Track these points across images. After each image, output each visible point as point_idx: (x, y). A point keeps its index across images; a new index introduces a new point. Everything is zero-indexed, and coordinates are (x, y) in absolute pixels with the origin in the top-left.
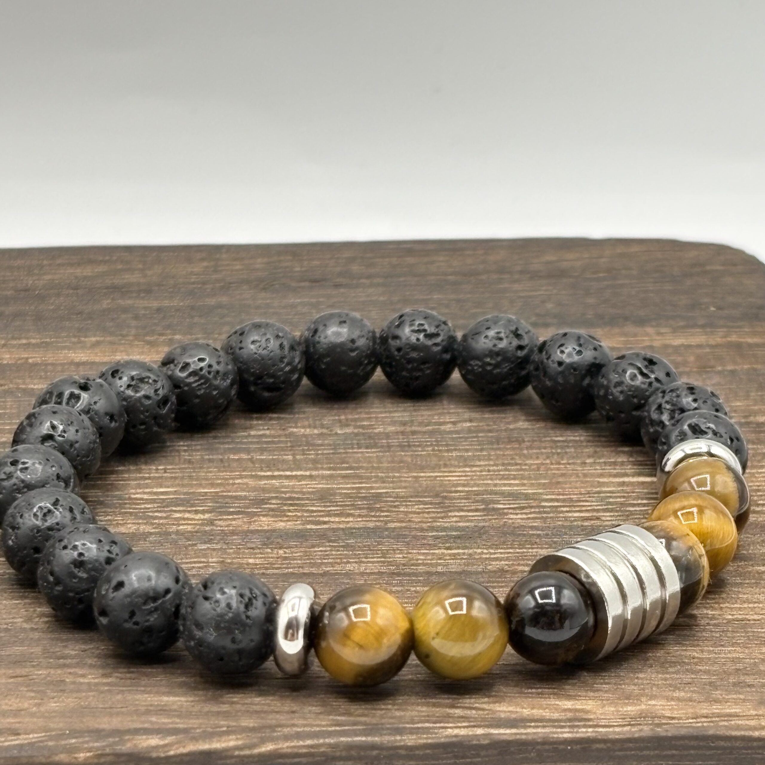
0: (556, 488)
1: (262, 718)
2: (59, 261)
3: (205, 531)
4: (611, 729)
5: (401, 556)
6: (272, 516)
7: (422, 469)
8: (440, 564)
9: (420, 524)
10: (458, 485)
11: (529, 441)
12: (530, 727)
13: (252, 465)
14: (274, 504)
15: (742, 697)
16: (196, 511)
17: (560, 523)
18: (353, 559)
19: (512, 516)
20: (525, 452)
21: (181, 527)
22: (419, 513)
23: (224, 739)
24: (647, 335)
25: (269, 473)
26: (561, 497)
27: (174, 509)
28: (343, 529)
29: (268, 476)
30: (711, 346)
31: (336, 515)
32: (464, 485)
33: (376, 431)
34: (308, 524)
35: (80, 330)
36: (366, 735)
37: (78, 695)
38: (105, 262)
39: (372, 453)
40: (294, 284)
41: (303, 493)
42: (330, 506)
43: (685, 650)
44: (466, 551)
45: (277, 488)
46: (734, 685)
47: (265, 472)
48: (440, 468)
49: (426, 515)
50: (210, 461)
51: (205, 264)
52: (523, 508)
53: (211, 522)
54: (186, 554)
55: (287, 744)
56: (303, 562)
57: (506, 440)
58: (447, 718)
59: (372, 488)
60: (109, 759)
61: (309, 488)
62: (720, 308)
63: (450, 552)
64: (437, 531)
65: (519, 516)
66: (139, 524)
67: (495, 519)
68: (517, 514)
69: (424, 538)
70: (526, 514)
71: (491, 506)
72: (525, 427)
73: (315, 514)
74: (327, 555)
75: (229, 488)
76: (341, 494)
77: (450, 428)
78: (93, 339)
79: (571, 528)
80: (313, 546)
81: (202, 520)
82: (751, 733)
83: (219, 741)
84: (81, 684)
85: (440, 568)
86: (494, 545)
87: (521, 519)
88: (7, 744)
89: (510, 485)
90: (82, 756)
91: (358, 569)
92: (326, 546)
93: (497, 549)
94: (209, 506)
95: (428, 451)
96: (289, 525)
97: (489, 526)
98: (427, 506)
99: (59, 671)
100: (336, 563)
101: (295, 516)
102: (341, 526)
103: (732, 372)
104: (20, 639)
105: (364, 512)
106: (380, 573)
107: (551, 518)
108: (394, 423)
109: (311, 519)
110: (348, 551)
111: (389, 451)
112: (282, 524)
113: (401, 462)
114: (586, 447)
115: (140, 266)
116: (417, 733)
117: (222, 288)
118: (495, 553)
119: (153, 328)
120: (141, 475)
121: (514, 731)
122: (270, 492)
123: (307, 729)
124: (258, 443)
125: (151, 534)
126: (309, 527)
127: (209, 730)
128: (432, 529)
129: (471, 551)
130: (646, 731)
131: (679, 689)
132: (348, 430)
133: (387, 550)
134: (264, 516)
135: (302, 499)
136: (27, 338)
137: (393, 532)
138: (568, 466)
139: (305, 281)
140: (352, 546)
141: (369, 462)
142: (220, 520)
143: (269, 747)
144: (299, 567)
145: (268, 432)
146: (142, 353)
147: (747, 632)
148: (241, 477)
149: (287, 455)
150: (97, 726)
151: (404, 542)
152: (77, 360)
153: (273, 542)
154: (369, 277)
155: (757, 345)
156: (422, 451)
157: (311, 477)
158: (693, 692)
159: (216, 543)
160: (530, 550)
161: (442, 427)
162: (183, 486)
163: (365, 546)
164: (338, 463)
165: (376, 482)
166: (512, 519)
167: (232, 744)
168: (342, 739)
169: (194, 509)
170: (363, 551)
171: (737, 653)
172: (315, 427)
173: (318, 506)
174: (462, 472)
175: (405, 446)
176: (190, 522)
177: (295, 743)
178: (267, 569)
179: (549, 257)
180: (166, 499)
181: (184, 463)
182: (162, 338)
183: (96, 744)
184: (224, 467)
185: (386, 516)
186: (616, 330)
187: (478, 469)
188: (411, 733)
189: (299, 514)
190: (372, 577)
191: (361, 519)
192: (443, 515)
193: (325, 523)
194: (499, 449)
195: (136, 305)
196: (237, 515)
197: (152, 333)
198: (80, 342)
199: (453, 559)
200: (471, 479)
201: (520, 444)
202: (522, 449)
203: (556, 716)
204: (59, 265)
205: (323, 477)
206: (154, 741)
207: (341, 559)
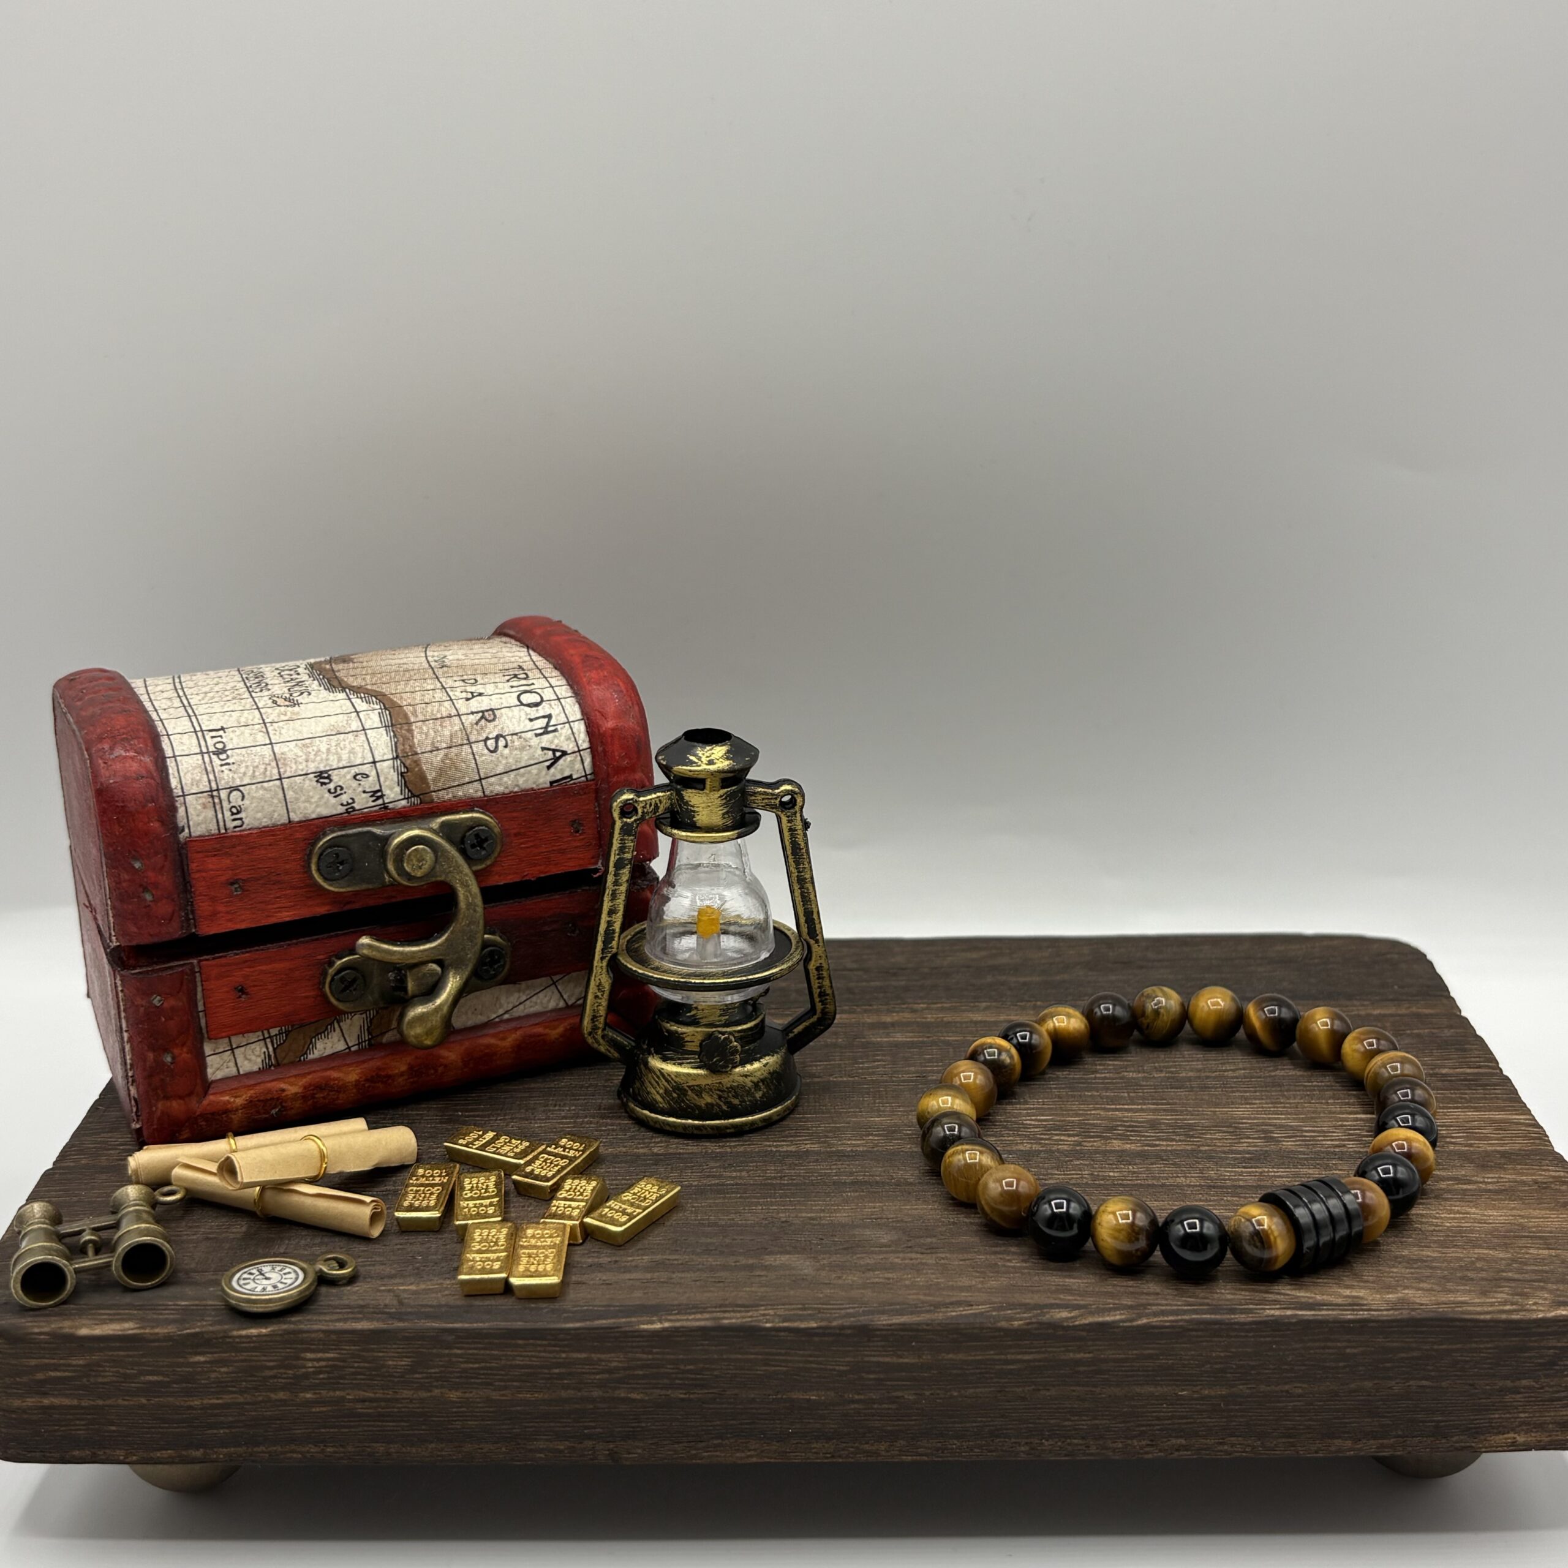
1: (1136, 1298)
4: (1380, 1313)
6: (1121, 1140)
7: (1217, 1105)
8: (1241, 1180)
12: (1323, 1309)
15: (1467, 1288)
23: (1112, 1313)
24: (1355, 1006)
25: (1113, 1107)
28: (1170, 1151)
30: (1400, 1015)
31: (1163, 1140)
32: (1248, 1119)
36: (1211, 1314)
37: (1008, 1275)
39: (1182, 1093)
46: (1462, 1278)
51: (1050, 950)
53: (1080, 1144)
55: (1155, 1319)
58: (1264, 1302)
59: (1185, 1119)
60: (1035, 1326)
62: (1401, 987)
69: (1227, 1158)
75: (1088, 1117)
76: (1164, 1123)
78: (984, 1004)
79: (1328, 1153)
80: (1152, 1164)
82: (1478, 1317)
83: (1108, 1315)
84: (1009, 1267)
88: (964, 1313)
90: (1016, 1323)
96: (1133, 1147)
99: (993, 1257)
102: (1169, 1148)
103: (1418, 1036)
105: (1182, 1138)
106: (1200, 1186)
112: (1128, 1146)
113: (1202, 1100)
114: (1327, 1090)
116: (1244, 1313)
121: (1313, 1313)
122: (1116, 1120)
123: (1169, 1308)
124: (1103, 1083)
125: (1041, 1151)
126: (1146, 1148)
127: (1101, 1306)
128: (1232, 1152)
129: (1260, 1170)
130: (1405, 1314)
131: (1423, 1281)
132: (1163, 1075)
135: (1139, 1127)
143: (1144, 1321)
145: (1108, 1075)
146: (1016, 1015)
147: (1462, 1237)
148: (1095, 1109)
150: (1023, 1301)
152: (975, 1019)
155: (1431, 1015)
157: (1142, 1110)
158: (1433, 1283)
161: (1226, 1073)
162: (1056, 1115)
167: (1118, 1317)
168: (1194, 1316)
171: (1459, 1253)
172: (1139, 1072)
177: (1161, 1318)
178: (1123, 1180)
179: (1279, 948)
182: (1029, 1004)
183: (1025, 1315)
188: (1242, 1313)
197: (1022, 1001)
203: (1340, 1301)
205: (1150, 1110)
206: (1064, 1314)
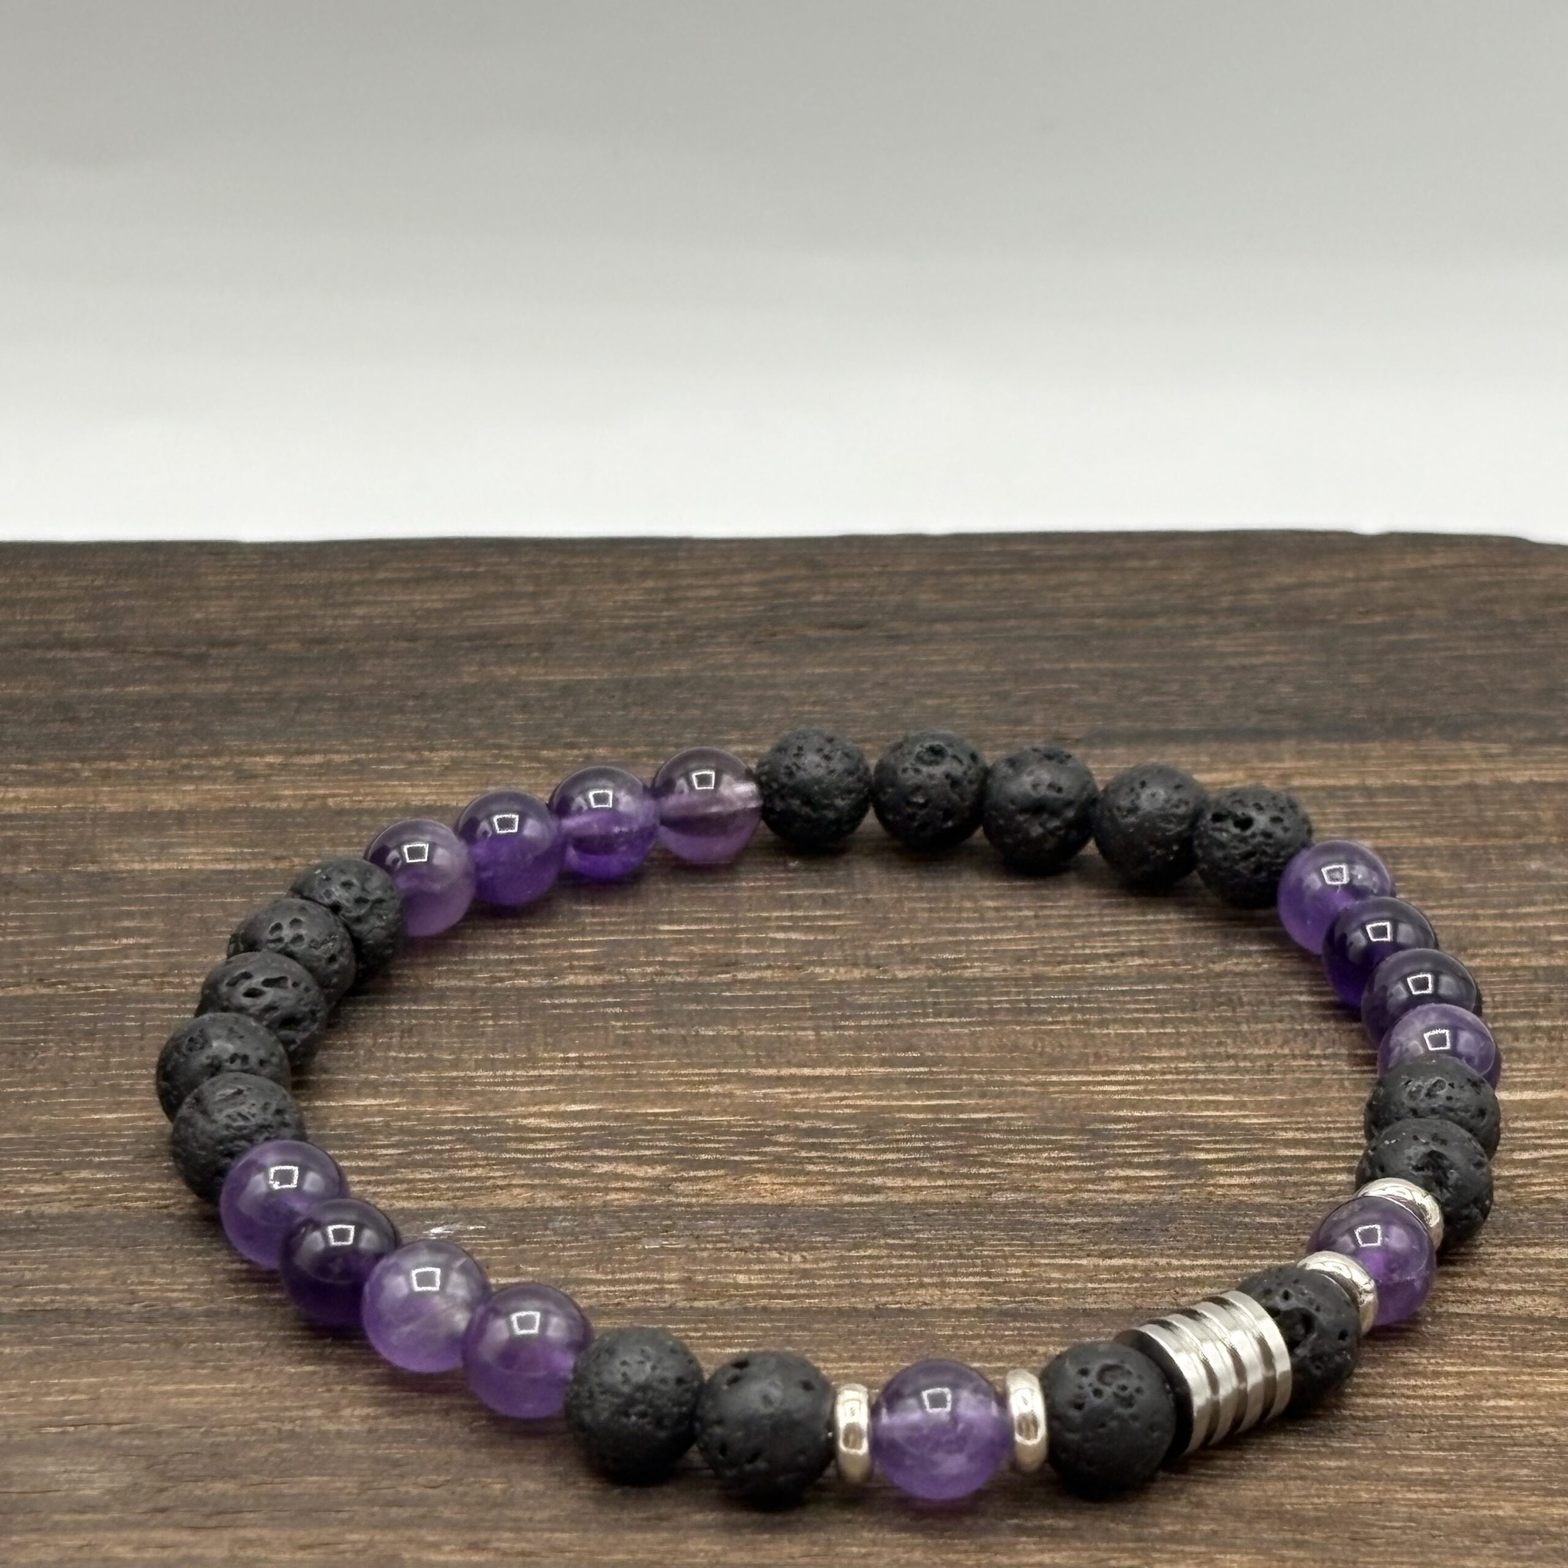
0: (1302, 1114)
2: (381, 575)
3: (656, 1208)
5: (1019, 1271)
9: (1053, 1196)
10: (1121, 1104)
11: (1250, 1003)
13: (740, 1052)
14: (782, 1144)
16: (639, 1158)
17: (1312, 1197)
18: (932, 1276)
19: (1222, 1180)
20: (1244, 1028)
21: (612, 1196)
22: (1049, 1170)
26: (1314, 1136)
27: (599, 1152)
29: (769, 1078)
33: (968, 973)
34: (846, 1192)
35: (421, 734)
38: (465, 577)
40: (812, 633)
41: (837, 1119)
42: (885, 1151)
43: (1552, 1504)
44: (1139, 1262)
45: (786, 1106)
47: (765, 1067)
48: (1087, 1063)
49: (1063, 1176)
50: (663, 1040)
52: (1242, 1161)
54: (622, 1261)
56: (838, 1282)
57: (1207, 1000)
61: (848, 1106)
63: (1108, 1262)
64: (1084, 1213)
65: (1236, 1180)
66: (533, 1187)
67: (1191, 1186)
68: (1231, 1175)
70: (1248, 1174)
71: (1182, 1155)
72: (1241, 968)
73: (858, 1169)
74: (882, 1267)
77: (1104, 968)
81: (649, 1179)
85: (1090, 1300)
86: (1189, 1248)
87: (1238, 1186)
89: (1216, 1105)
91: (940, 1300)
92: (879, 1247)
93: (1196, 1257)
94: (663, 1148)
95: (1064, 1022)
97: (1179, 1204)
98: (1063, 1154)
100: (900, 1285)
101: (820, 1173)
104: (317, 1457)
107: (1295, 1184)
108: (999, 956)
109: (851, 1180)
110: (921, 1258)
111: (991, 1023)
115: (530, 588)
117: (679, 641)
118: (1192, 1268)
119: (556, 730)
120: (536, 1073)
133: (993, 1258)
134: (762, 1171)
136: (325, 752)
137: (1003, 1214)
138: (1324, 1063)
139: (832, 626)
140: (928, 1247)
141: (957, 1049)
142: (683, 1180)
144: (831, 1295)
149: (804, 1029)
151: (1023, 1238)
153: (783, 1235)
154: (949, 618)
156: (1052, 1023)
159: (679, 1237)
160: (1258, 1262)
163: (951, 1247)
164: (899, 1051)
165: (968, 1095)
166: (1222, 1186)
169: (635, 1153)
170: (948, 1257)
173: (863, 1150)
174: (1128, 1073)
175: (1020, 1011)
176: (627, 1184)
180: (584, 1129)
181: (613, 1047)
184: (689, 1055)
185: (988, 1176)
186: (1408, 747)
187: (1157, 1067)
189: (828, 1168)
190: (965, 1320)
191: (940, 1183)
192: (1093, 1174)
193: (877, 1190)
194: (1196, 1022)
195: (523, 678)
196: (715, 1168)
198: (421, 762)
199: (1114, 1281)
200: (1146, 1092)
201: (1234, 1010)
202: (1238, 1024)
204: (381, 582)
207: (907, 1275)
